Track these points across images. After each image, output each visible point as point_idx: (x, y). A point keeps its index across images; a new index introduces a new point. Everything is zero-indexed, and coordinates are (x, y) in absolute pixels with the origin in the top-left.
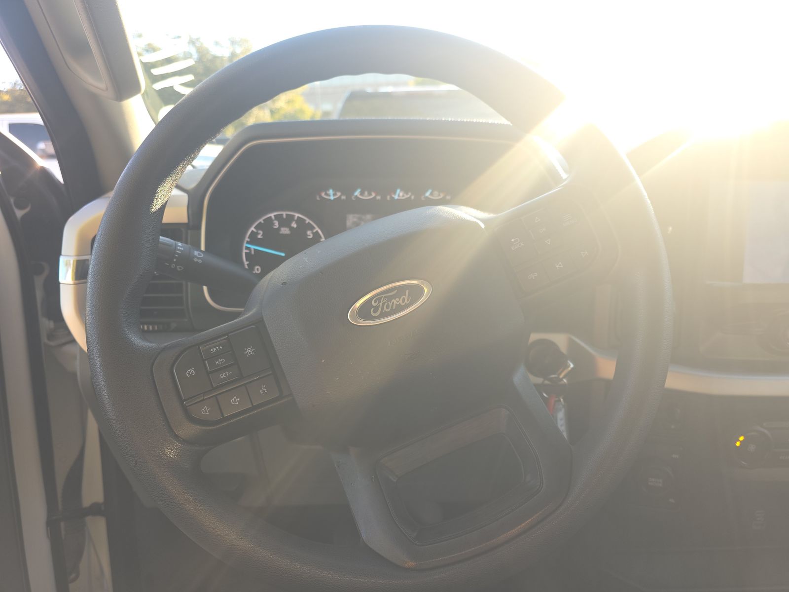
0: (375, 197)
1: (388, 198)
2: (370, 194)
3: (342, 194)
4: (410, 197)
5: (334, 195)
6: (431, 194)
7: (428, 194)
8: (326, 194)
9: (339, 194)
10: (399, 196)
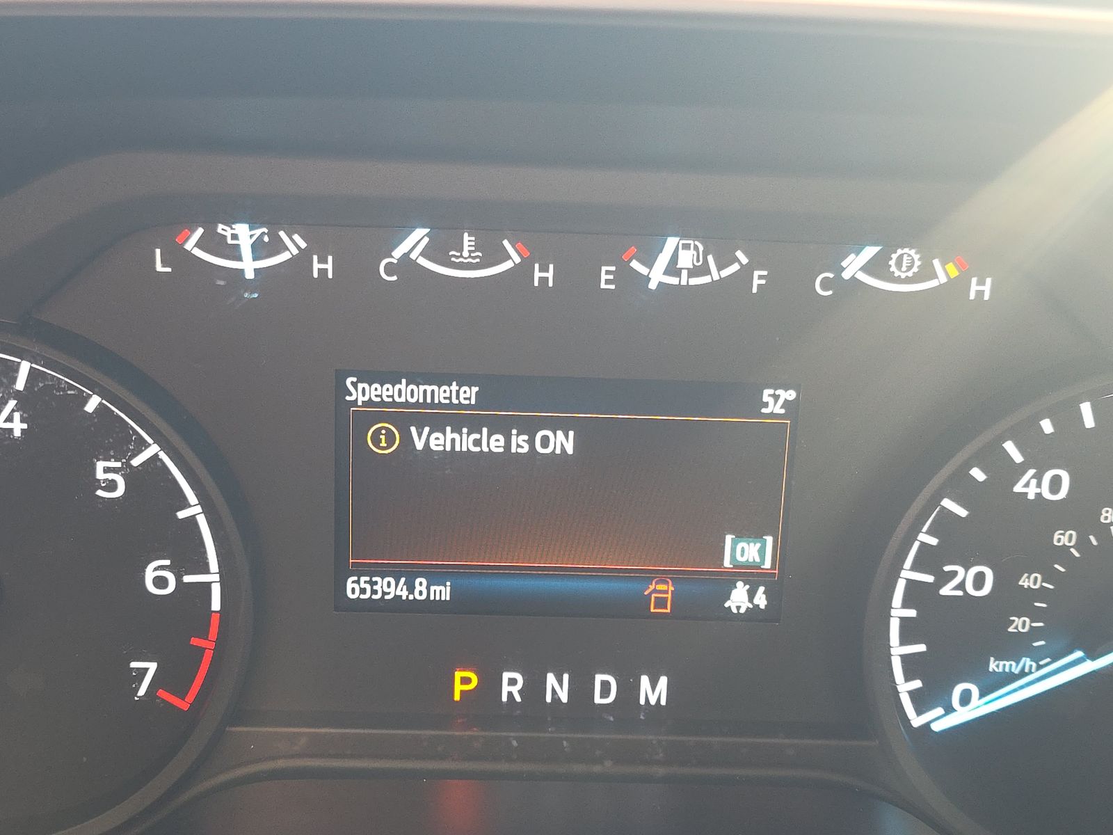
0: (523, 271)
1: (606, 275)
2: (493, 255)
3: (318, 246)
4: (745, 274)
5: (260, 250)
6: (877, 267)
7: (853, 266)
8: (213, 243)
9: (293, 244)
10: (672, 269)
